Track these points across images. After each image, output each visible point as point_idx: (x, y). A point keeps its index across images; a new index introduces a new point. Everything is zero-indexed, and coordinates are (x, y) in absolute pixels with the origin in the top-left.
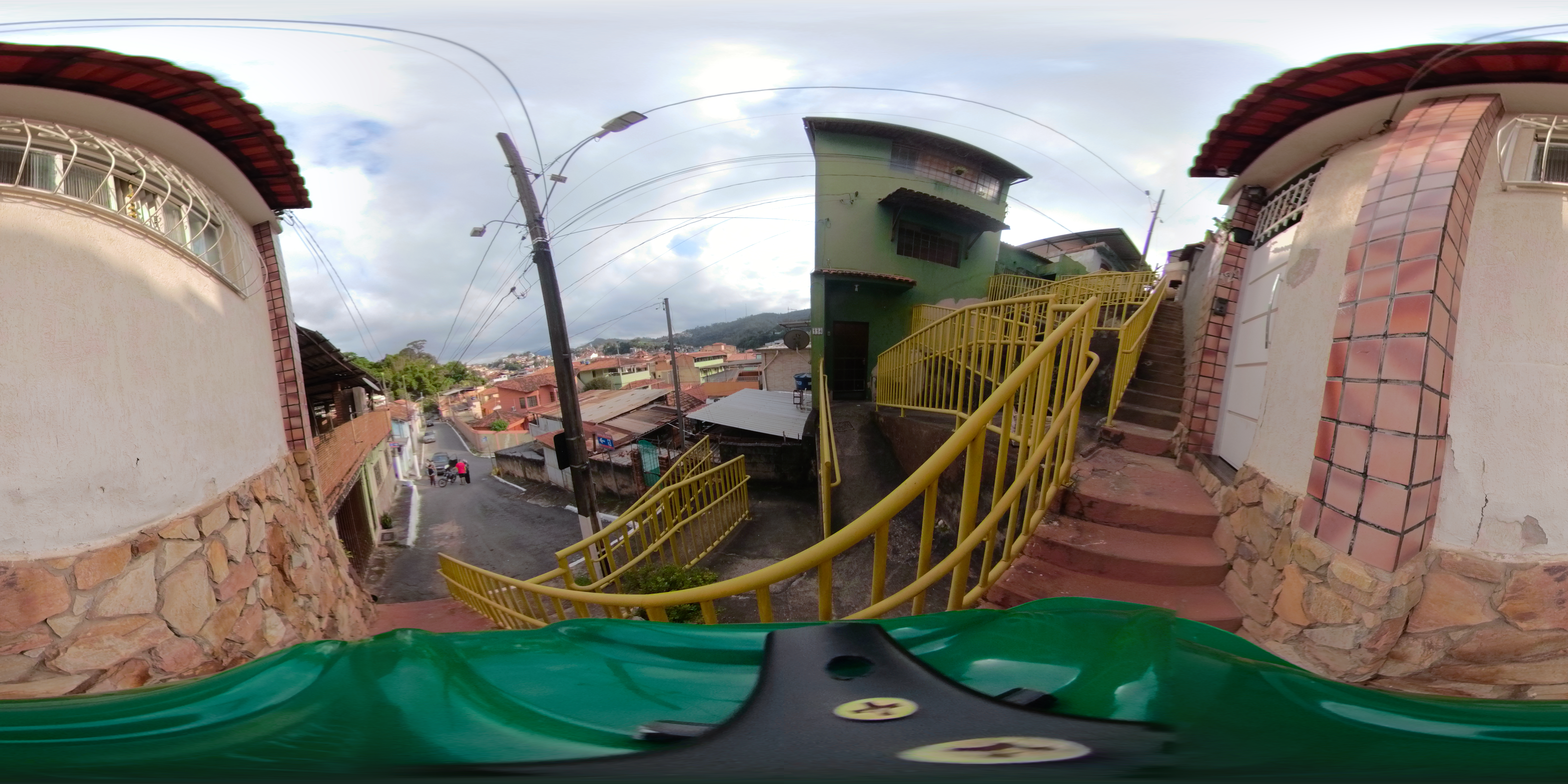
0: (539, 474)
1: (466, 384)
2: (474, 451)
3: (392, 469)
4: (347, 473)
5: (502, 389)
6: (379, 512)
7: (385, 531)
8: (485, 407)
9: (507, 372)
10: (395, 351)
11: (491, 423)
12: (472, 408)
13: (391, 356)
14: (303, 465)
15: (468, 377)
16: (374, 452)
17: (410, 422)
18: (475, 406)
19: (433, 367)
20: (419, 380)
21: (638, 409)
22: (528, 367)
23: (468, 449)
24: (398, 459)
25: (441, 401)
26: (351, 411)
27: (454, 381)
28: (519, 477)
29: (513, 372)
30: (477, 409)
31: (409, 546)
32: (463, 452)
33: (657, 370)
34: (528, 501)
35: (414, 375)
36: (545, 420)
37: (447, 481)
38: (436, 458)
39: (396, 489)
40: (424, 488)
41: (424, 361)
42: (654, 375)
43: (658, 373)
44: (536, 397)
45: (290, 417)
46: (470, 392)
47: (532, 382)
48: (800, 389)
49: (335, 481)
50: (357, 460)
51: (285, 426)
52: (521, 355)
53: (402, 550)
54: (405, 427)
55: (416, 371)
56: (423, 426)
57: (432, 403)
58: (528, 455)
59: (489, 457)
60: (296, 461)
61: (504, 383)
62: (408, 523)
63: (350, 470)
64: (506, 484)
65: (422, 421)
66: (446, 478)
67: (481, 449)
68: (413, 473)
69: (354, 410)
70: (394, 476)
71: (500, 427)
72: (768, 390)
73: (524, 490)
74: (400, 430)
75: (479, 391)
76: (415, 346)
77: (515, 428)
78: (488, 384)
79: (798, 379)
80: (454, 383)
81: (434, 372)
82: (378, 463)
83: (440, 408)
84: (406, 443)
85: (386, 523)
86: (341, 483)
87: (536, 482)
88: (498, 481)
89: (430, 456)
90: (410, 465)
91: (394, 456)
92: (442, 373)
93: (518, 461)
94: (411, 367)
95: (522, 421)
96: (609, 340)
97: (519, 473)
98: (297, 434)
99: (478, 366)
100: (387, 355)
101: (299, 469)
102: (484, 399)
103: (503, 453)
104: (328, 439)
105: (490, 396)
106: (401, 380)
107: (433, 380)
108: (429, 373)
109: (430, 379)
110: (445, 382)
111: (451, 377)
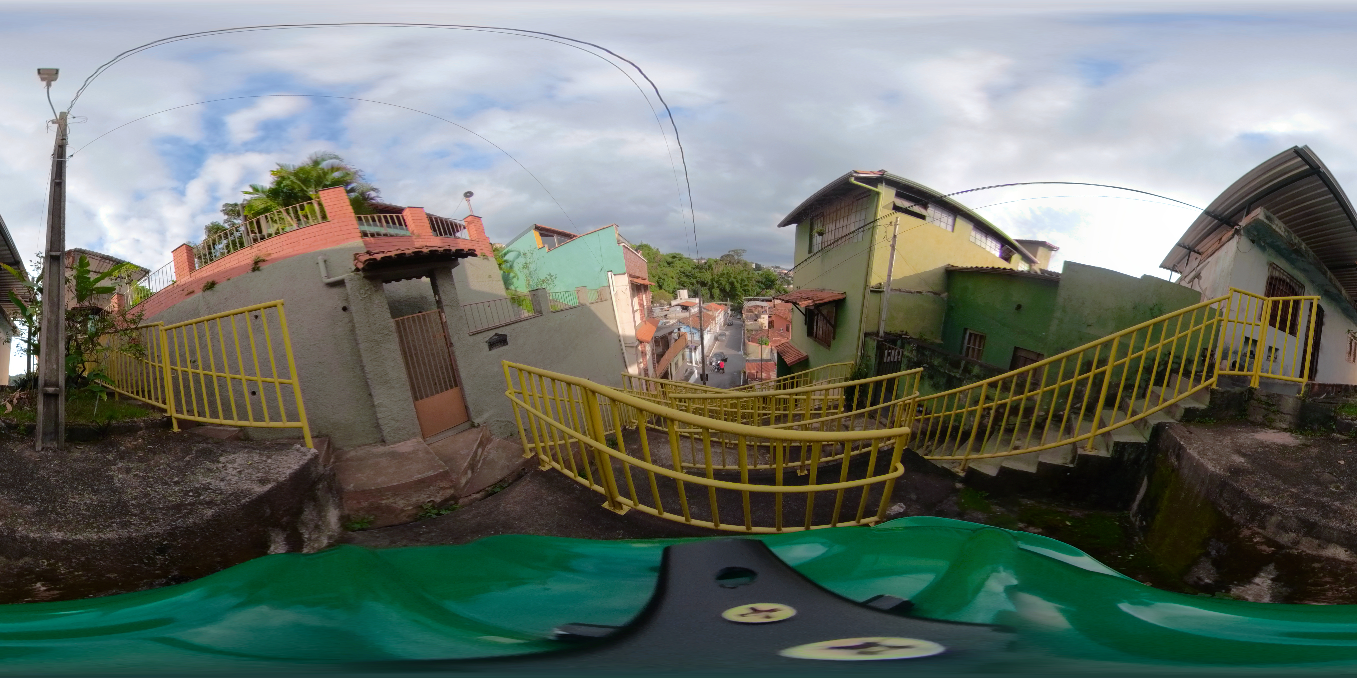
10: (717, 256)
20: (732, 284)
23: (742, 351)
30: (764, 321)
32: (738, 353)
35: (728, 280)
41: (739, 268)
55: (730, 276)
67: (749, 354)
81: (746, 280)
94: (727, 273)
106: (717, 282)
107: (744, 286)
108: (742, 280)
109: (741, 284)
110: (754, 288)
111: (762, 283)
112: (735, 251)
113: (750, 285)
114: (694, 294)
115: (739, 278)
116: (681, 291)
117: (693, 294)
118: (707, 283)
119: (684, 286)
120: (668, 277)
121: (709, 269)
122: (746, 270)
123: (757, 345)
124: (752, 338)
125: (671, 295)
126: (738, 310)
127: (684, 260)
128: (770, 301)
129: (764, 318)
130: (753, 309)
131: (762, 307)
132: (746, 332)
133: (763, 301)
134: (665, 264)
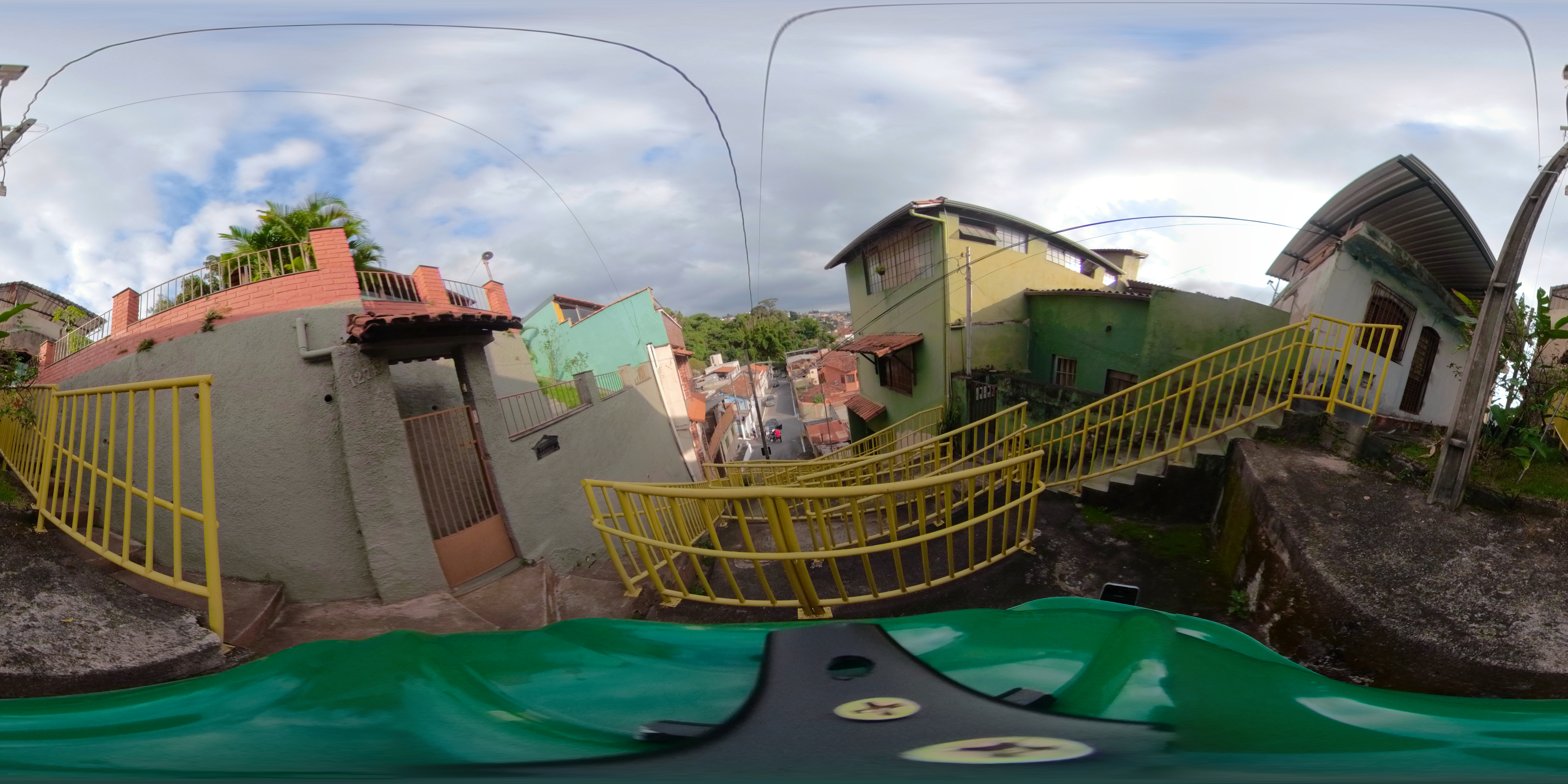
10: (747, 310)
12: (809, 374)
13: (743, 315)
15: (818, 334)
19: (784, 325)
20: (769, 339)
27: (804, 339)
30: (814, 375)
32: (791, 417)
35: (764, 335)
41: (774, 320)
55: (766, 331)
56: (769, 388)
57: (780, 363)
65: (769, 383)
70: (738, 436)
76: (768, 304)
81: (784, 332)
83: (788, 367)
92: (793, 332)
94: (762, 328)
100: (739, 314)
106: (752, 340)
107: (782, 339)
108: (779, 333)
109: (779, 338)
110: (794, 340)
111: (802, 333)
112: (766, 302)
113: (789, 337)
114: (729, 358)
115: (776, 331)
116: (715, 356)
117: (727, 358)
118: (741, 343)
119: (716, 350)
120: (696, 343)
121: (740, 327)
122: (782, 321)
123: (812, 404)
124: (804, 397)
125: (703, 362)
126: (781, 368)
127: (711, 320)
128: (816, 352)
129: (813, 372)
130: (799, 364)
131: (808, 360)
132: (796, 391)
133: (807, 353)
134: (691, 328)
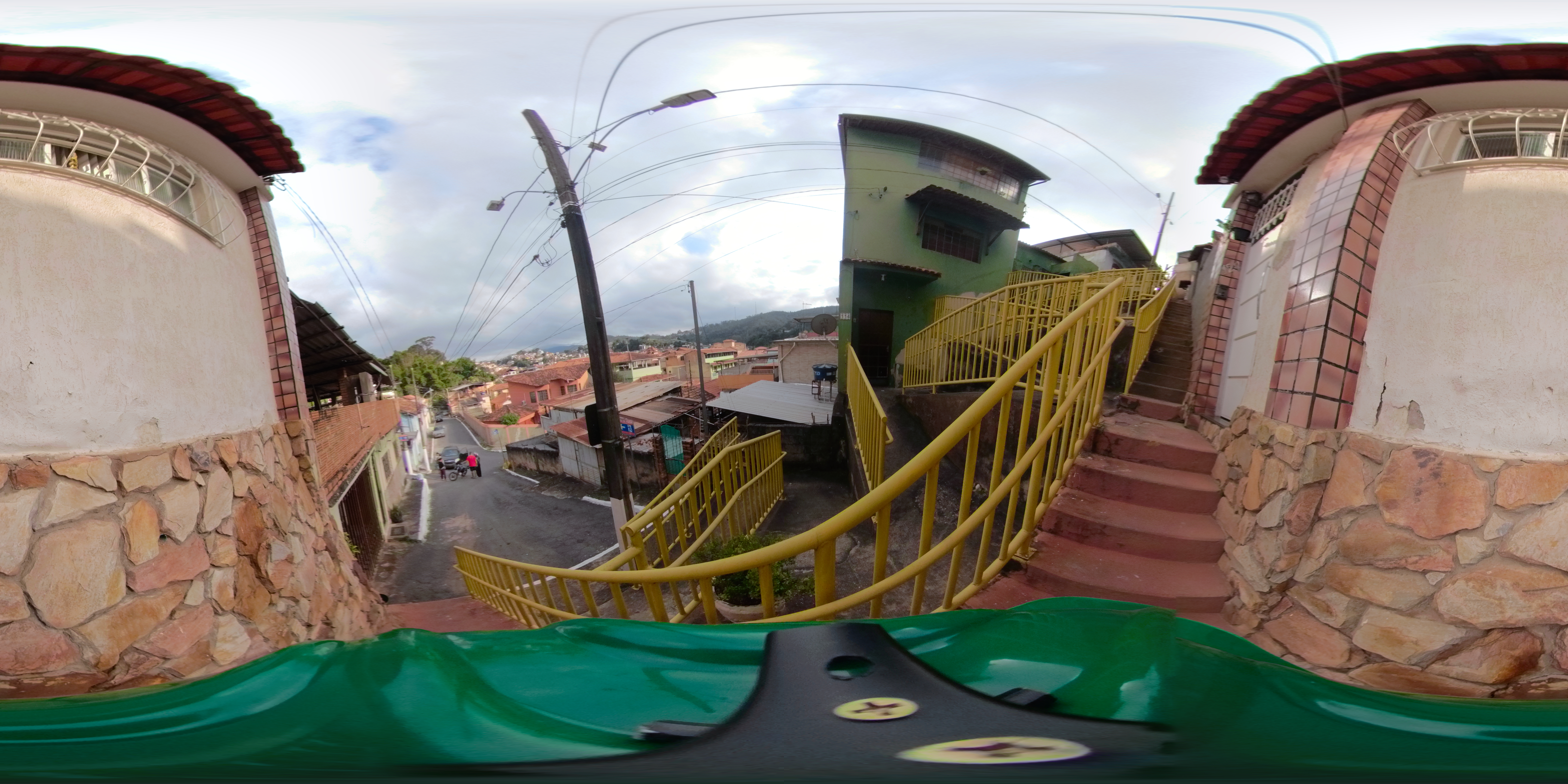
0: (552, 465)
1: (475, 380)
2: (485, 446)
3: (402, 462)
4: (352, 458)
5: (512, 383)
6: (388, 506)
7: (395, 525)
8: (494, 402)
9: (516, 368)
10: (403, 348)
11: (503, 418)
12: (481, 402)
13: (400, 352)
14: (297, 437)
15: (477, 374)
16: (383, 441)
17: (419, 415)
18: (484, 401)
19: (442, 363)
20: (427, 375)
21: (653, 400)
22: (537, 363)
23: (478, 443)
24: (407, 452)
25: (450, 396)
26: (356, 393)
27: (463, 377)
28: (531, 469)
29: (522, 369)
30: (486, 404)
31: (420, 541)
32: (474, 447)
33: (667, 365)
34: (543, 493)
35: (423, 371)
36: (557, 411)
37: (457, 474)
38: (447, 451)
39: (405, 482)
40: (434, 482)
41: (433, 358)
42: (665, 370)
43: (669, 369)
44: (546, 391)
45: (280, 381)
46: (480, 388)
47: (542, 376)
48: (818, 379)
49: (338, 464)
50: (364, 447)
51: (275, 391)
52: (530, 352)
53: (412, 545)
54: (415, 421)
55: (424, 367)
56: (432, 422)
57: (440, 399)
58: (541, 447)
59: (500, 451)
60: (287, 433)
61: (515, 378)
62: (419, 516)
63: (355, 455)
64: (518, 477)
65: (431, 416)
66: (456, 471)
67: (492, 443)
68: (422, 468)
69: (360, 391)
70: (403, 469)
71: (511, 421)
72: (784, 382)
73: (537, 482)
74: (409, 423)
75: (488, 387)
76: (424, 343)
77: (525, 422)
78: (497, 380)
79: (816, 369)
80: (463, 379)
81: (443, 368)
82: (386, 454)
83: (449, 403)
84: (416, 436)
85: (396, 517)
86: (345, 468)
87: (549, 474)
88: (510, 474)
89: (440, 450)
90: (420, 460)
91: (403, 450)
92: (451, 368)
93: (530, 453)
94: (420, 364)
95: (533, 415)
96: (618, 336)
97: (532, 465)
98: (289, 400)
99: (486, 363)
100: (395, 352)
101: (292, 442)
102: (493, 395)
103: (515, 446)
104: (330, 417)
105: (499, 391)
107: (441, 376)
108: (438, 369)
109: (438, 375)
110: (454, 377)
111: (461, 371)
112: (422, 339)
113: (449, 374)
115: (435, 367)
121: (398, 362)
122: (440, 360)
126: (442, 402)
